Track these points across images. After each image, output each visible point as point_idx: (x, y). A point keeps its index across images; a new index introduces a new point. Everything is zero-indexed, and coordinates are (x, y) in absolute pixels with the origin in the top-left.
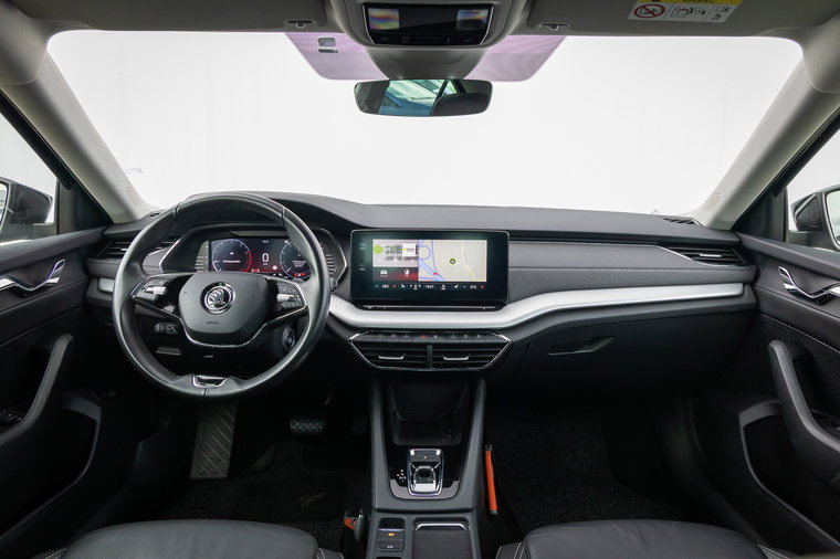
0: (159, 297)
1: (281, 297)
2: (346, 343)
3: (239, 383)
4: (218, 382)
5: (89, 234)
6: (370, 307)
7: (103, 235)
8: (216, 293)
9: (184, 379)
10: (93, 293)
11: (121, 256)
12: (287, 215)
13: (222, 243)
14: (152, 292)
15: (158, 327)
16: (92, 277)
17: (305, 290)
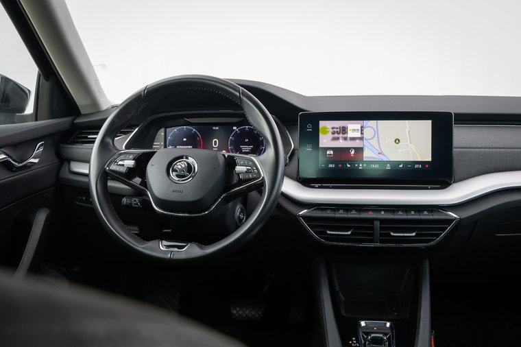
0: (130, 169)
1: (238, 169)
2: (295, 218)
3: (201, 248)
4: (182, 247)
5: (62, 122)
6: (317, 185)
7: (72, 123)
8: (180, 165)
9: (151, 244)
10: (65, 174)
11: (93, 142)
12: (244, 94)
13: (175, 130)
14: (123, 165)
15: (124, 201)
16: (64, 160)
17: (261, 162)
